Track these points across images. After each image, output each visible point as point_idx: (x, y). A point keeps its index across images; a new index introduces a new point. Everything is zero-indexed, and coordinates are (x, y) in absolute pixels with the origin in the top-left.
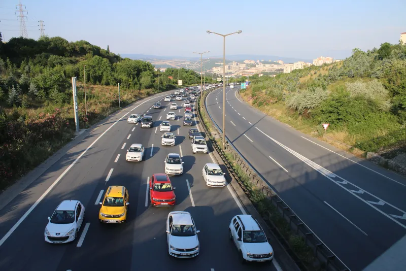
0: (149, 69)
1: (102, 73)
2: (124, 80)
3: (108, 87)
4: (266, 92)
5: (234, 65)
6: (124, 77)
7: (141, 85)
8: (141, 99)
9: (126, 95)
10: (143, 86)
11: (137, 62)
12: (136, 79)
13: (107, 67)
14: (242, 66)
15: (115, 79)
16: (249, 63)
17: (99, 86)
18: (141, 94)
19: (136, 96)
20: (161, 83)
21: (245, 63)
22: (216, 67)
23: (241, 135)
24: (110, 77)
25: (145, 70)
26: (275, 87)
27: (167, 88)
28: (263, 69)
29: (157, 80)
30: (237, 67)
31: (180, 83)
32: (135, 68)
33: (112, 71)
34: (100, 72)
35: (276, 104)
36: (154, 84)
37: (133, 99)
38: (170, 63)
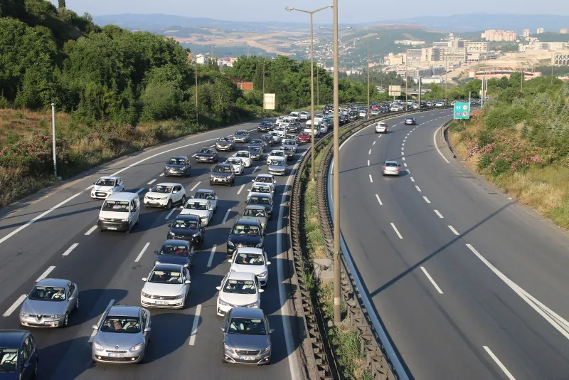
0: (172, 61)
1: (23, 71)
2: (87, 94)
3: (35, 115)
4: (525, 130)
5: (451, 45)
6: (88, 85)
7: (139, 108)
8: (135, 151)
9: (84, 141)
10: (146, 112)
11: (138, 38)
12: (127, 92)
13: (37, 53)
14: (476, 50)
15: (59, 89)
16: (498, 38)
17: (6, 110)
18: (138, 136)
19: (116, 143)
20: (208, 102)
21: (484, 40)
22: (395, 53)
23: (410, 270)
24: (42, 84)
25: (160, 62)
26: (559, 112)
27: (224, 117)
28: (540, 58)
29: (195, 91)
30: (462, 51)
31: (270, 101)
32: (127, 56)
33: (53, 64)
34: (17, 68)
35: (548, 169)
36: (181, 104)
37: (107, 153)
38: (258, 41)
